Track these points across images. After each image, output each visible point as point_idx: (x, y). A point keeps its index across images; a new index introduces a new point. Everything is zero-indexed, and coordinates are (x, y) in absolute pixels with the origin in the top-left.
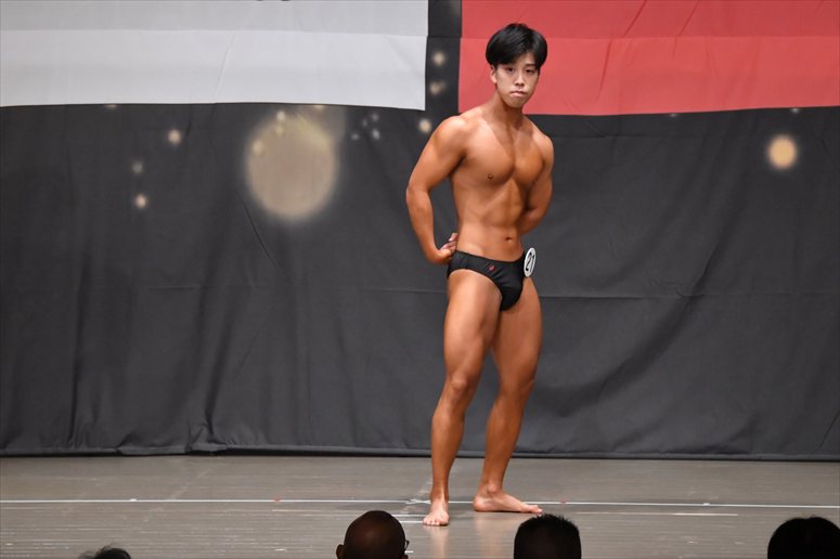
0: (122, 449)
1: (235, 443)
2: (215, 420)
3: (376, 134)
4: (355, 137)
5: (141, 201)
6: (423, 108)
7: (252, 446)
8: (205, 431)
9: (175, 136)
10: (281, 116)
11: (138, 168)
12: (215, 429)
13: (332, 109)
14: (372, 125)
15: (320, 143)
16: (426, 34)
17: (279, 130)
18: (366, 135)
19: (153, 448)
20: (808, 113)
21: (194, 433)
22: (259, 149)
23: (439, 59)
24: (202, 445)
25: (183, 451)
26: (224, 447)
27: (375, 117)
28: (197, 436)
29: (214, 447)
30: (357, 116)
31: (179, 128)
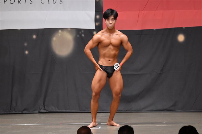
0: (23, 112)
1: (51, 110)
2: (45, 104)
3: (83, 35)
4: (78, 36)
5: (27, 52)
6: (94, 29)
7: (54, 111)
8: (43, 107)
9: (34, 37)
10: (60, 31)
11: (26, 44)
12: (45, 107)
13: (72, 29)
14: (82, 33)
15: (70, 38)
16: (95, 11)
17: (60, 35)
18: (81, 35)
19: (30, 112)
21: (41, 107)
22: (55, 39)
23: (98, 17)
24: (42, 111)
25: (38, 112)
26: (48, 111)
27: (83, 31)
28: (41, 109)
29: (45, 111)
30: (78, 31)
31: (35, 35)
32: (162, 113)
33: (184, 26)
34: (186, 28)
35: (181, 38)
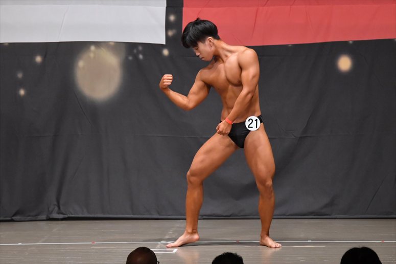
0: (14, 218)
1: (72, 214)
2: (62, 202)
3: (141, 57)
4: (130, 58)
5: (22, 92)
6: (164, 43)
7: (80, 215)
8: (56, 208)
9: (39, 59)
10: (93, 48)
11: (20, 75)
12: (61, 207)
13: (118, 44)
14: (139, 52)
15: (113, 61)
16: (166, 6)
17: (92, 55)
18: (136, 57)
19: (29, 217)
20: (357, 43)
21: (50, 209)
22: (82, 66)
23: (172, 18)
24: (55, 216)
25: (45, 219)
26: (66, 216)
27: (140, 48)
28: (52, 212)
29: (61, 216)
30: (131, 47)
31: (41, 55)
32: (306, 221)
33: (351, 38)
34: (355, 42)
35: (345, 63)
